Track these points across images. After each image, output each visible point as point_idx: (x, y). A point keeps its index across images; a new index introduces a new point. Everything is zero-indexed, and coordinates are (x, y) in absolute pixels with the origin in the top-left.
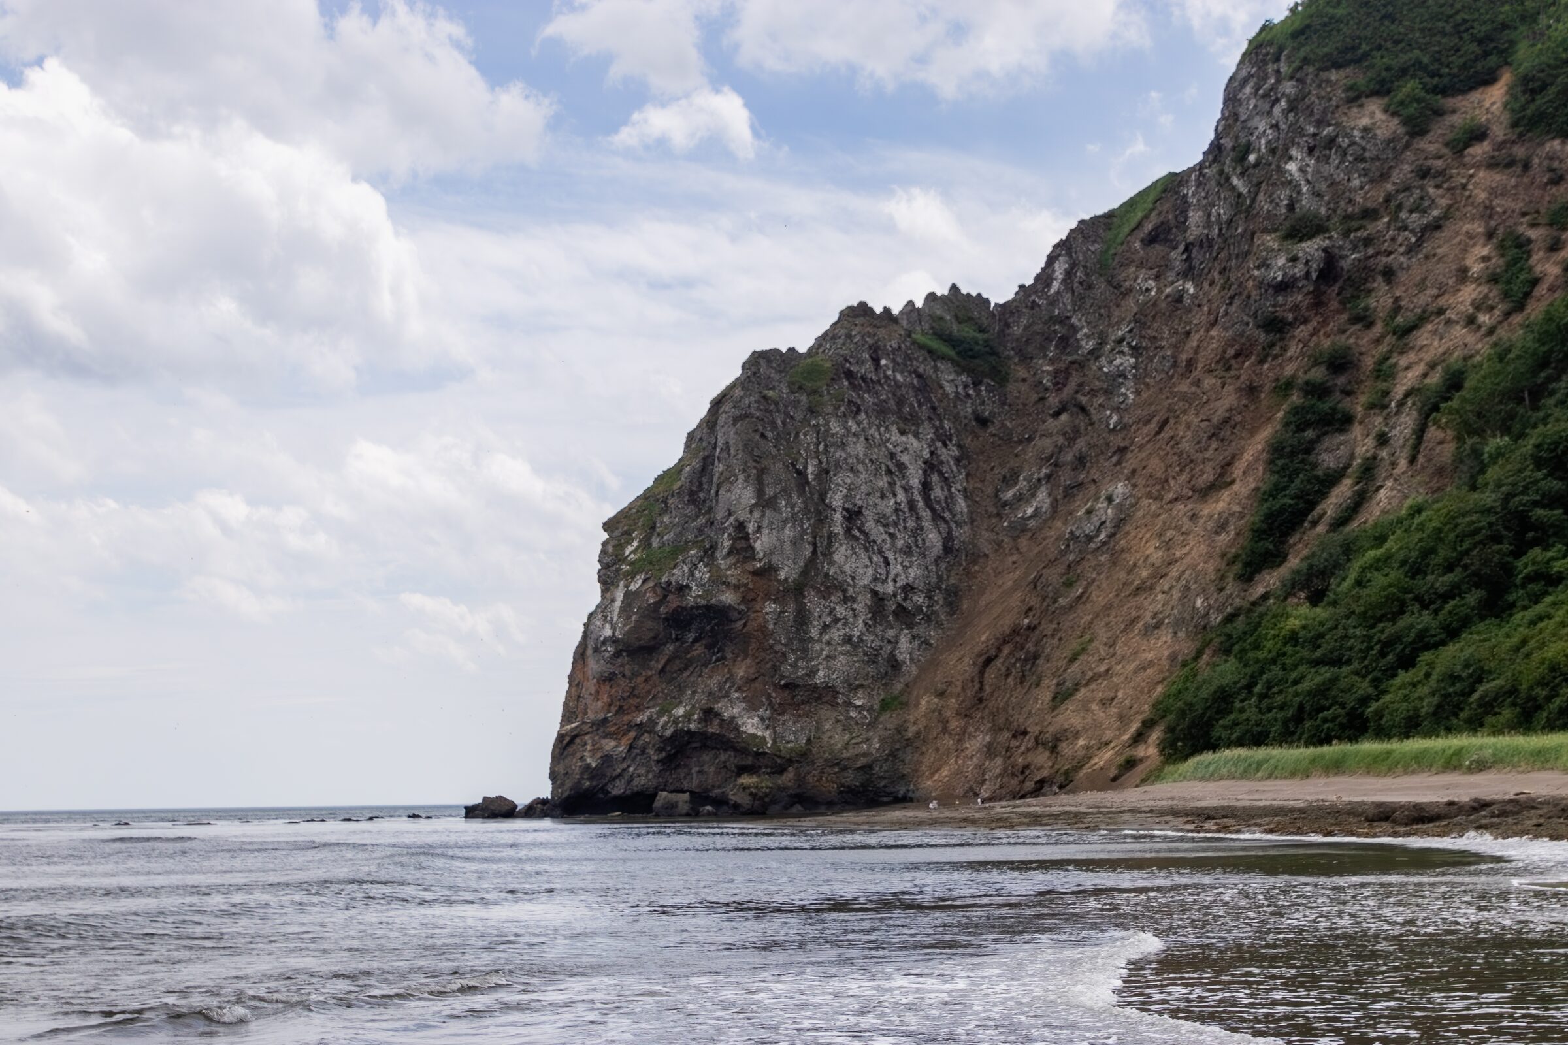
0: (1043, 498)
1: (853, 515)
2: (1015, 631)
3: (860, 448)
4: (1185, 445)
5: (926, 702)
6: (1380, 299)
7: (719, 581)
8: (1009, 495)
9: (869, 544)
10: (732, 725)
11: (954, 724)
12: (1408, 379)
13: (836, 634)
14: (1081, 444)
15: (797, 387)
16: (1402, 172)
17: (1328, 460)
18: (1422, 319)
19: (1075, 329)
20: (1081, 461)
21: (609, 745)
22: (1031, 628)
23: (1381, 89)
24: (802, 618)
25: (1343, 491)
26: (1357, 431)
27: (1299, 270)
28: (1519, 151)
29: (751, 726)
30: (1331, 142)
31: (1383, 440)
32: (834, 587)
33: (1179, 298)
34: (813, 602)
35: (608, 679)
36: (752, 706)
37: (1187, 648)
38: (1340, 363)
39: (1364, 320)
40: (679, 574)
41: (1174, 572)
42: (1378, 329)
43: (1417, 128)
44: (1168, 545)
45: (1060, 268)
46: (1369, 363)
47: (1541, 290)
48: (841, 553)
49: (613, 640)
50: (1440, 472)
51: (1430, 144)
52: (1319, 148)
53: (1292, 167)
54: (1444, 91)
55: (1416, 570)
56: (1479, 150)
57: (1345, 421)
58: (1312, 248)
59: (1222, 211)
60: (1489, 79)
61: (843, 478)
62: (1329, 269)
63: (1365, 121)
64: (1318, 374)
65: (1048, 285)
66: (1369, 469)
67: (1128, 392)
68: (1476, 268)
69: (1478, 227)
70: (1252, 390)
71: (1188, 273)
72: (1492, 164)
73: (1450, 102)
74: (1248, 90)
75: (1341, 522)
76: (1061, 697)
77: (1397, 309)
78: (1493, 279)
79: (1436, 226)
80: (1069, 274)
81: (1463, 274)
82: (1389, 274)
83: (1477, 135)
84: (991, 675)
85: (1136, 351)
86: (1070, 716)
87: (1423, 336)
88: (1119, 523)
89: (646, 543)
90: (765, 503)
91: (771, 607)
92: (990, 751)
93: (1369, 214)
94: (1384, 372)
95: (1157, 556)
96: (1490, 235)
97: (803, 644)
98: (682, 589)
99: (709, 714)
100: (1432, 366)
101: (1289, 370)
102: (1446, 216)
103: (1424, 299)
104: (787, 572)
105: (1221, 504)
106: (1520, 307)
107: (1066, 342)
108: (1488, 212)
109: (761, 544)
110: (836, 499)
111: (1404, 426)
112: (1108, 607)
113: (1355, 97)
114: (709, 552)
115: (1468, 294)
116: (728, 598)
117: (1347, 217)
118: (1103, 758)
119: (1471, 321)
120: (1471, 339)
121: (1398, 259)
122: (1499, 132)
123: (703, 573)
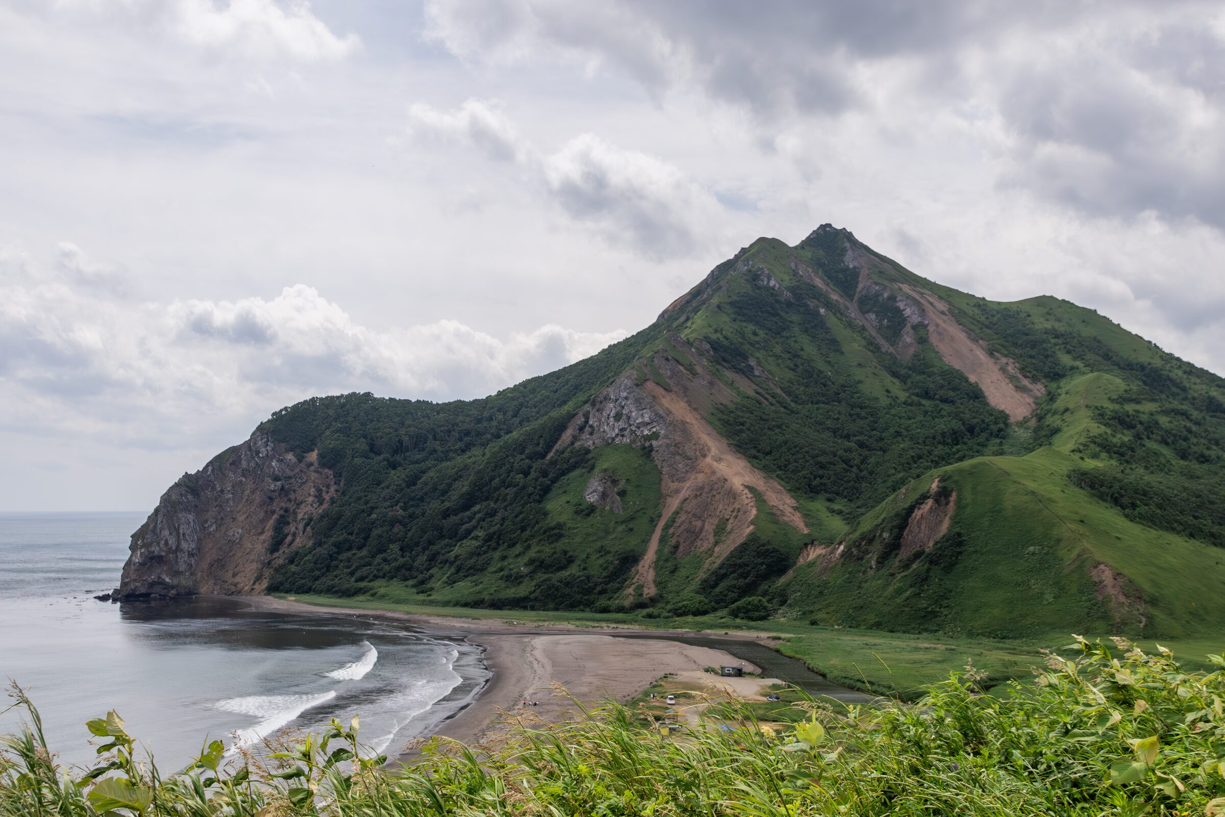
0: (214, 526)
1: (184, 534)
2: (219, 559)
3: (183, 519)
4: (254, 523)
5: (199, 574)
6: (292, 496)
7: (161, 550)
8: (207, 525)
9: (187, 541)
10: (164, 580)
11: (206, 578)
12: (300, 516)
13: (182, 560)
14: (222, 515)
15: (172, 507)
16: (297, 470)
17: (286, 531)
18: (301, 503)
19: (215, 485)
20: (222, 519)
21: (137, 584)
22: (222, 559)
23: (292, 450)
24: (177, 557)
25: (289, 538)
26: (291, 525)
27: (277, 488)
28: (320, 470)
29: (167, 580)
30: (282, 460)
31: (297, 528)
32: (182, 550)
33: (241, 481)
34: (178, 554)
35: (138, 570)
36: (167, 576)
37: (260, 566)
38: (286, 510)
39: (290, 500)
40: (153, 549)
41: (255, 550)
42: (293, 503)
43: (300, 461)
44: (253, 545)
45: (210, 468)
46: (292, 510)
47: (325, 502)
48: (183, 543)
49: (139, 562)
50: (309, 537)
51: (303, 465)
52: (280, 461)
53: (273, 464)
54: (304, 452)
55: (315, 563)
56: (312, 468)
57: (288, 523)
58: (279, 483)
59: (252, 464)
60: (313, 450)
61: (182, 527)
62: (282, 488)
63: (289, 458)
64: (282, 512)
65: (207, 472)
66: (294, 535)
67: (231, 503)
68: (312, 493)
69: (312, 485)
70: (266, 512)
71: (243, 476)
72: (315, 471)
73: (306, 455)
74: (259, 438)
75: (289, 545)
76: (234, 575)
77: (296, 499)
78: (316, 496)
79: (303, 483)
80: (213, 470)
81: (309, 495)
82: (294, 491)
83: (312, 464)
84: (213, 568)
85: (232, 494)
86: (238, 579)
87: (302, 506)
88: (241, 539)
89: (143, 541)
90: (171, 534)
91: (171, 555)
92: (215, 584)
93: (290, 478)
94: (295, 513)
95: (251, 547)
96: (314, 487)
97: (177, 563)
98: (154, 552)
99: (159, 578)
100: (305, 514)
101: (274, 508)
102: (306, 481)
103: (302, 498)
104: (174, 548)
105: (263, 537)
106: (321, 504)
107: (214, 488)
108: (314, 482)
109: (170, 543)
110: (181, 532)
111: (301, 526)
112: (241, 557)
113: (287, 451)
114: (158, 544)
115: (311, 499)
116: (163, 554)
117: (285, 478)
118: (247, 588)
119: (312, 505)
120: (313, 509)
121: (296, 488)
122: (316, 464)
123: (157, 548)
